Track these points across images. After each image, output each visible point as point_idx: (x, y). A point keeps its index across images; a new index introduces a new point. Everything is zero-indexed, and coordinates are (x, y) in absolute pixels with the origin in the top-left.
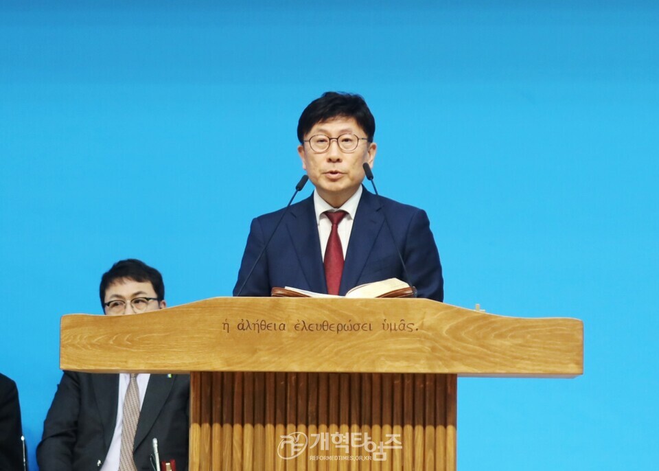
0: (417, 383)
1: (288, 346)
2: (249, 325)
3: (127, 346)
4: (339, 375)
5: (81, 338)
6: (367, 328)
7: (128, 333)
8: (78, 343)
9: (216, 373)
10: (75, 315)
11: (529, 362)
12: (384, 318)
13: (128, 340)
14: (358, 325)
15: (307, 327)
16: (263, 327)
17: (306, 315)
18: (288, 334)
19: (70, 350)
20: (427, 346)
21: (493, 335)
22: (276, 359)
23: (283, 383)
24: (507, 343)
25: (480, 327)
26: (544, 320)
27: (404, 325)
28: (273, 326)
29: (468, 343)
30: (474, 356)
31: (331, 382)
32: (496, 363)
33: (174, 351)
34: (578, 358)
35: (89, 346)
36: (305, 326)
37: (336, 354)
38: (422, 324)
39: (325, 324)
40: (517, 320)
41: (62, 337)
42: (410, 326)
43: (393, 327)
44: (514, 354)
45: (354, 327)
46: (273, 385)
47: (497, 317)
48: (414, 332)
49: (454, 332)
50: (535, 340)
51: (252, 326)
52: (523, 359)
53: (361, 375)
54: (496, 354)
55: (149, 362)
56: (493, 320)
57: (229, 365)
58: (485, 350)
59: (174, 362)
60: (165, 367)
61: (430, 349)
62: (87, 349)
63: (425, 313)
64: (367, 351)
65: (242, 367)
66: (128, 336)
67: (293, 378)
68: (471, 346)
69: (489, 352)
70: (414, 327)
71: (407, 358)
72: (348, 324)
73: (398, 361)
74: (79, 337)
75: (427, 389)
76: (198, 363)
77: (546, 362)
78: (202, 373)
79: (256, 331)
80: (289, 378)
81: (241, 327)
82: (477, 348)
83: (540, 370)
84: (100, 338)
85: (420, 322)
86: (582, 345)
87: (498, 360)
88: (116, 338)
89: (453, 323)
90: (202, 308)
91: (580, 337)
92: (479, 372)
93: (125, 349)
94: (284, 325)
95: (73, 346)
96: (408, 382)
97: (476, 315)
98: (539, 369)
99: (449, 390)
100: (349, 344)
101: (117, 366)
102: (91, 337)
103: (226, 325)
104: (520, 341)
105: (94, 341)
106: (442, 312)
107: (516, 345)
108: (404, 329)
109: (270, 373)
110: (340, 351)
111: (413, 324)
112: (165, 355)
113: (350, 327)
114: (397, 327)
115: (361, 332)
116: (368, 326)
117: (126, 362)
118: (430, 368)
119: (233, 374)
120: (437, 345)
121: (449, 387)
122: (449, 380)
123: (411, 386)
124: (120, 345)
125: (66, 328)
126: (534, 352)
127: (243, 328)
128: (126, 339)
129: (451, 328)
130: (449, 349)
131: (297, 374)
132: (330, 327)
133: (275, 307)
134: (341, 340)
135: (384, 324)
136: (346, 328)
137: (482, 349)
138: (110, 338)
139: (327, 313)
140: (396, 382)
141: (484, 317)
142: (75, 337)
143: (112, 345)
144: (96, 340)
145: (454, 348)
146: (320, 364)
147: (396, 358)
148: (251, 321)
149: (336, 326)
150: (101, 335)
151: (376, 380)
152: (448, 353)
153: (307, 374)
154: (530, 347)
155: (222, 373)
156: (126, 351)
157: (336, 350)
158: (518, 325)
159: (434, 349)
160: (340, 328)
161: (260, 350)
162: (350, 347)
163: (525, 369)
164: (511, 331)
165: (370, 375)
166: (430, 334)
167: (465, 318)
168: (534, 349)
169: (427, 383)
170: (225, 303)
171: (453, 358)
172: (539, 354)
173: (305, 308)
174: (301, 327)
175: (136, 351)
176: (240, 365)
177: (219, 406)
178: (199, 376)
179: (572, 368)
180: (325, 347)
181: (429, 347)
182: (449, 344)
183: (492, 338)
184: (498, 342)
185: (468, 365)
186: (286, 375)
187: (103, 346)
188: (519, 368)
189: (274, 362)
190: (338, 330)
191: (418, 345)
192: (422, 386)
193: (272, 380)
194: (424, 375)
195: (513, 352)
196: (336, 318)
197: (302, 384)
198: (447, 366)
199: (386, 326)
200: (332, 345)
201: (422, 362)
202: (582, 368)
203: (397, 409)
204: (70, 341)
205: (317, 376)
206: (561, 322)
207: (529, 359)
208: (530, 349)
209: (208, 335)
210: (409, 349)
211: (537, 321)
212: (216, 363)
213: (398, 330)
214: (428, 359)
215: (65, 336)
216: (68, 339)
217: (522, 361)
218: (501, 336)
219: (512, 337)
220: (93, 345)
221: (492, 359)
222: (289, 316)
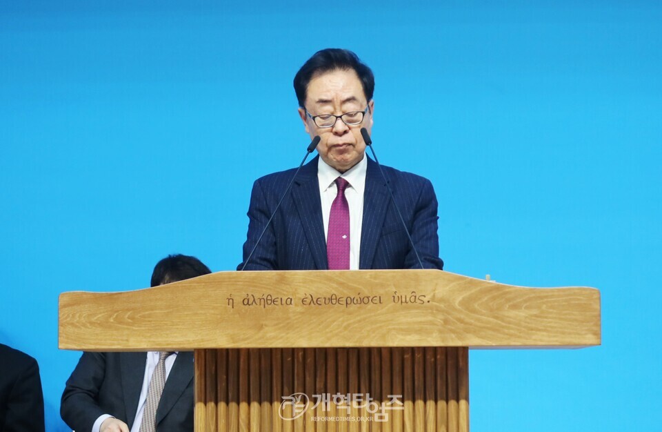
0: (428, 357)
1: (295, 321)
2: (254, 300)
3: (128, 324)
4: (347, 351)
5: (80, 317)
6: (378, 301)
7: (128, 310)
8: (77, 322)
9: (222, 350)
10: (74, 293)
11: (544, 333)
12: (395, 290)
13: (129, 318)
14: (368, 298)
15: (314, 301)
16: (269, 302)
17: (314, 289)
18: (296, 308)
19: (70, 329)
20: (439, 319)
21: (507, 306)
22: (283, 334)
23: (289, 359)
24: (522, 314)
25: (494, 298)
26: (559, 290)
27: (415, 297)
28: (279, 300)
29: (482, 315)
30: (488, 328)
31: (339, 357)
32: (511, 335)
33: (177, 328)
34: (595, 328)
35: (88, 325)
36: (312, 299)
37: (345, 328)
38: (434, 296)
39: (334, 297)
40: (531, 290)
41: (60, 316)
42: (422, 298)
43: (404, 300)
44: (530, 325)
45: (363, 301)
46: (279, 361)
47: (510, 287)
48: (426, 304)
49: (466, 303)
50: (551, 310)
51: (258, 301)
52: (540, 330)
53: (370, 350)
54: (511, 325)
55: (152, 340)
56: (507, 290)
57: (234, 342)
58: (499, 322)
59: (177, 340)
60: (168, 344)
61: (442, 322)
62: (86, 327)
63: (437, 284)
64: (378, 325)
65: (248, 343)
66: (129, 313)
67: (301, 354)
68: (484, 318)
69: (504, 324)
70: (425, 299)
71: (419, 331)
72: (357, 297)
73: (410, 335)
74: (78, 315)
75: (438, 362)
76: (203, 340)
77: (563, 333)
78: (205, 350)
79: (262, 306)
80: (296, 354)
81: (246, 302)
82: (491, 319)
83: (557, 341)
84: (100, 316)
85: (432, 294)
86: (600, 315)
87: (512, 331)
88: (117, 316)
89: (466, 294)
90: (206, 283)
91: (598, 307)
92: (494, 344)
93: (125, 326)
94: (291, 300)
95: (72, 324)
96: (418, 356)
97: (489, 285)
98: (555, 341)
99: (461, 364)
100: (358, 318)
101: (118, 344)
102: (91, 315)
103: (231, 301)
104: (534, 312)
105: (94, 319)
106: (454, 283)
107: (532, 316)
108: (415, 301)
109: (276, 349)
110: (349, 325)
111: (424, 296)
112: (168, 332)
113: (359, 300)
114: (408, 299)
115: (370, 305)
116: (378, 299)
117: (127, 340)
118: (443, 341)
119: (238, 351)
120: (450, 317)
121: (460, 360)
122: (461, 353)
123: (421, 360)
124: (120, 323)
125: (65, 306)
126: (550, 322)
127: (248, 303)
128: (127, 316)
129: (463, 299)
130: (461, 321)
131: (304, 350)
132: (338, 301)
133: (282, 280)
134: (350, 314)
135: (394, 297)
136: (355, 301)
137: (495, 321)
138: (110, 316)
139: (335, 285)
140: (406, 356)
141: (497, 288)
142: (74, 316)
143: (112, 323)
144: (95, 318)
145: (467, 320)
146: (329, 339)
147: (407, 331)
148: (257, 296)
149: (344, 299)
150: (101, 313)
151: (386, 355)
152: (462, 326)
153: (315, 350)
154: (546, 318)
155: (227, 350)
156: (128, 329)
157: (345, 324)
158: (533, 295)
159: (446, 322)
160: (349, 302)
161: (266, 325)
162: (359, 321)
163: (541, 340)
164: (525, 301)
165: (380, 350)
166: (442, 306)
167: (479, 288)
168: (550, 320)
169: (438, 357)
170: (230, 278)
171: (467, 331)
172: (555, 325)
173: (312, 281)
174: (308, 301)
175: (137, 328)
176: (246, 342)
177: (224, 384)
178: (203, 354)
179: (590, 339)
180: (334, 321)
181: (441, 319)
182: (462, 316)
183: (506, 309)
184: (513, 313)
185: (482, 337)
186: (293, 351)
187: (104, 325)
188: (535, 340)
189: (281, 338)
190: (347, 303)
191: (430, 318)
192: (433, 360)
193: (279, 356)
194: (435, 349)
195: (528, 323)
196: (345, 292)
197: (310, 360)
198: (460, 339)
199: (396, 298)
200: (341, 319)
201: (434, 335)
202: (600, 338)
203: (408, 384)
204: (68, 319)
205: (325, 351)
206: (576, 291)
207: (545, 330)
208: (545, 320)
209: (212, 312)
210: (421, 322)
211: (552, 291)
212: (221, 340)
213: (409, 302)
214: (441, 332)
215: (63, 315)
216: (66, 318)
217: (538, 332)
218: (515, 307)
219: (527, 308)
220: (91, 323)
221: (506, 331)
222: (296, 290)
